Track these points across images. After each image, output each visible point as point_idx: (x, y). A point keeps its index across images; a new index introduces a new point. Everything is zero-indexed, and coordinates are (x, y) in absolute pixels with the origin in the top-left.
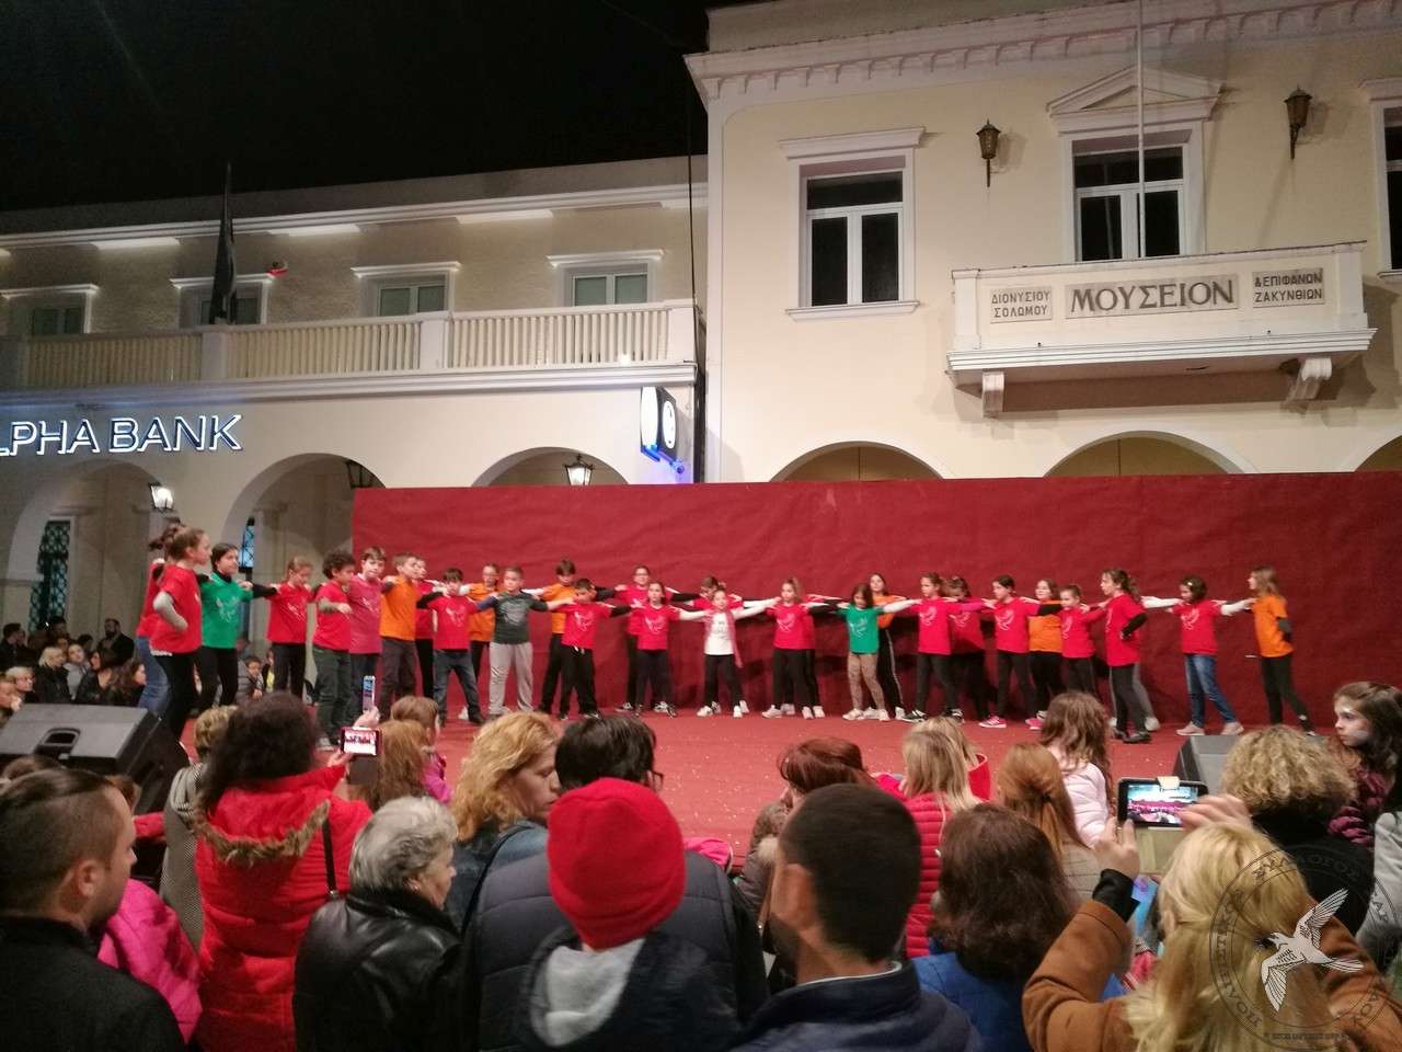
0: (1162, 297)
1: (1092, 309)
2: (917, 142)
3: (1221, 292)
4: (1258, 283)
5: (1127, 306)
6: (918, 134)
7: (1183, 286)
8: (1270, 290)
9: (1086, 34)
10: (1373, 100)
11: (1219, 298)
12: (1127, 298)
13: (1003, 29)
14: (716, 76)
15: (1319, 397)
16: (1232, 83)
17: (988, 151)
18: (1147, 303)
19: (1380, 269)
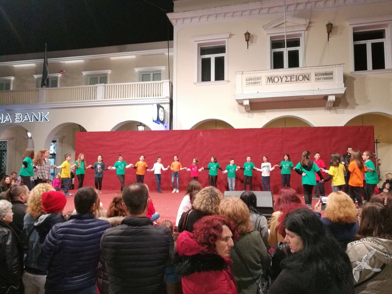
0: (291, 79)
1: (272, 82)
2: (228, 37)
3: (306, 78)
4: (316, 75)
5: (282, 81)
6: (229, 35)
7: (296, 76)
8: (319, 77)
9: (274, 7)
10: (350, 25)
11: (306, 79)
12: (282, 79)
13: (251, 6)
14: (175, 19)
15: (334, 106)
16: (312, 20)
17: (247, 39)
18: (287, 80)
19: (351, 71)
